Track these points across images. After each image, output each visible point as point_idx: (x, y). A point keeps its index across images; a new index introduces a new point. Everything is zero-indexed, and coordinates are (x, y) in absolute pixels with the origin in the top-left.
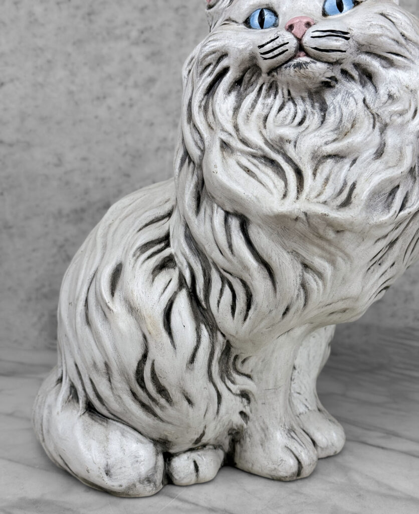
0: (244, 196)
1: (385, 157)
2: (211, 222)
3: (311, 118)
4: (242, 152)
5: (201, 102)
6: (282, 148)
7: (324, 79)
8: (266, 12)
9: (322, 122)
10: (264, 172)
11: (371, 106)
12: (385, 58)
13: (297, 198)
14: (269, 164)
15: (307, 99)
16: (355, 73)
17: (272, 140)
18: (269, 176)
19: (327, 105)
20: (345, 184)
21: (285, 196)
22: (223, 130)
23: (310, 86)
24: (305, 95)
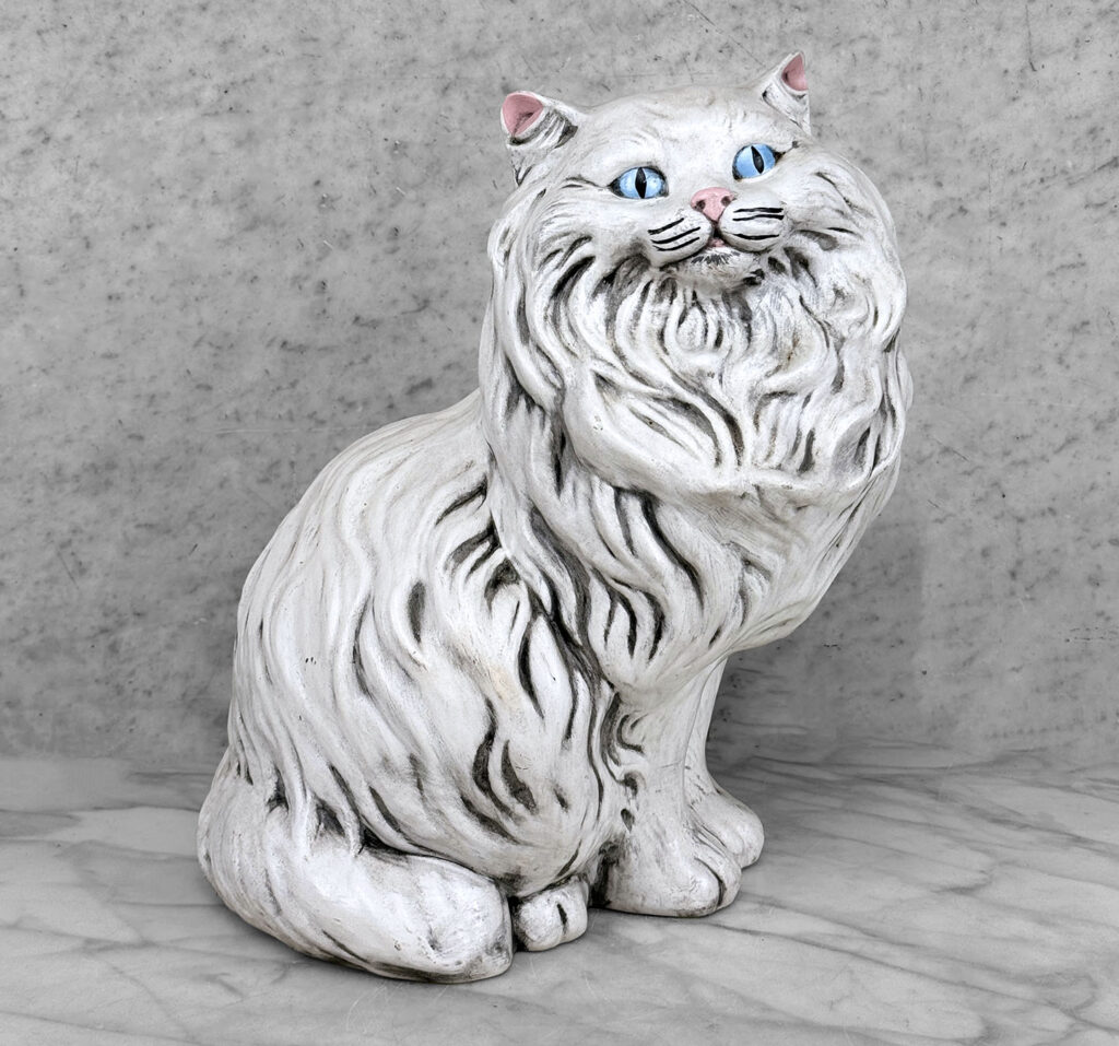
0: (653, 464)
1: (847, 388)
2: (591, 506)
3: (731, 333)
4: (637, 394)
5: (546, 309)
6: (700, 385)
7: (748, 275)
8: (646, 173)
9: (749, 338)
10: (676, 425)
11: (813, 308)
12: (826, 237)
13: (739, 463)
14: (681, 410)
15: (721, 304)
16: (786, 262)
17: (684, 374)
18: (686, 430)
19: (750, 311)
20: (799, 434)
21: (718, 460)
22: (595, 357)
23: (727, 286)
24: (718, 297)
